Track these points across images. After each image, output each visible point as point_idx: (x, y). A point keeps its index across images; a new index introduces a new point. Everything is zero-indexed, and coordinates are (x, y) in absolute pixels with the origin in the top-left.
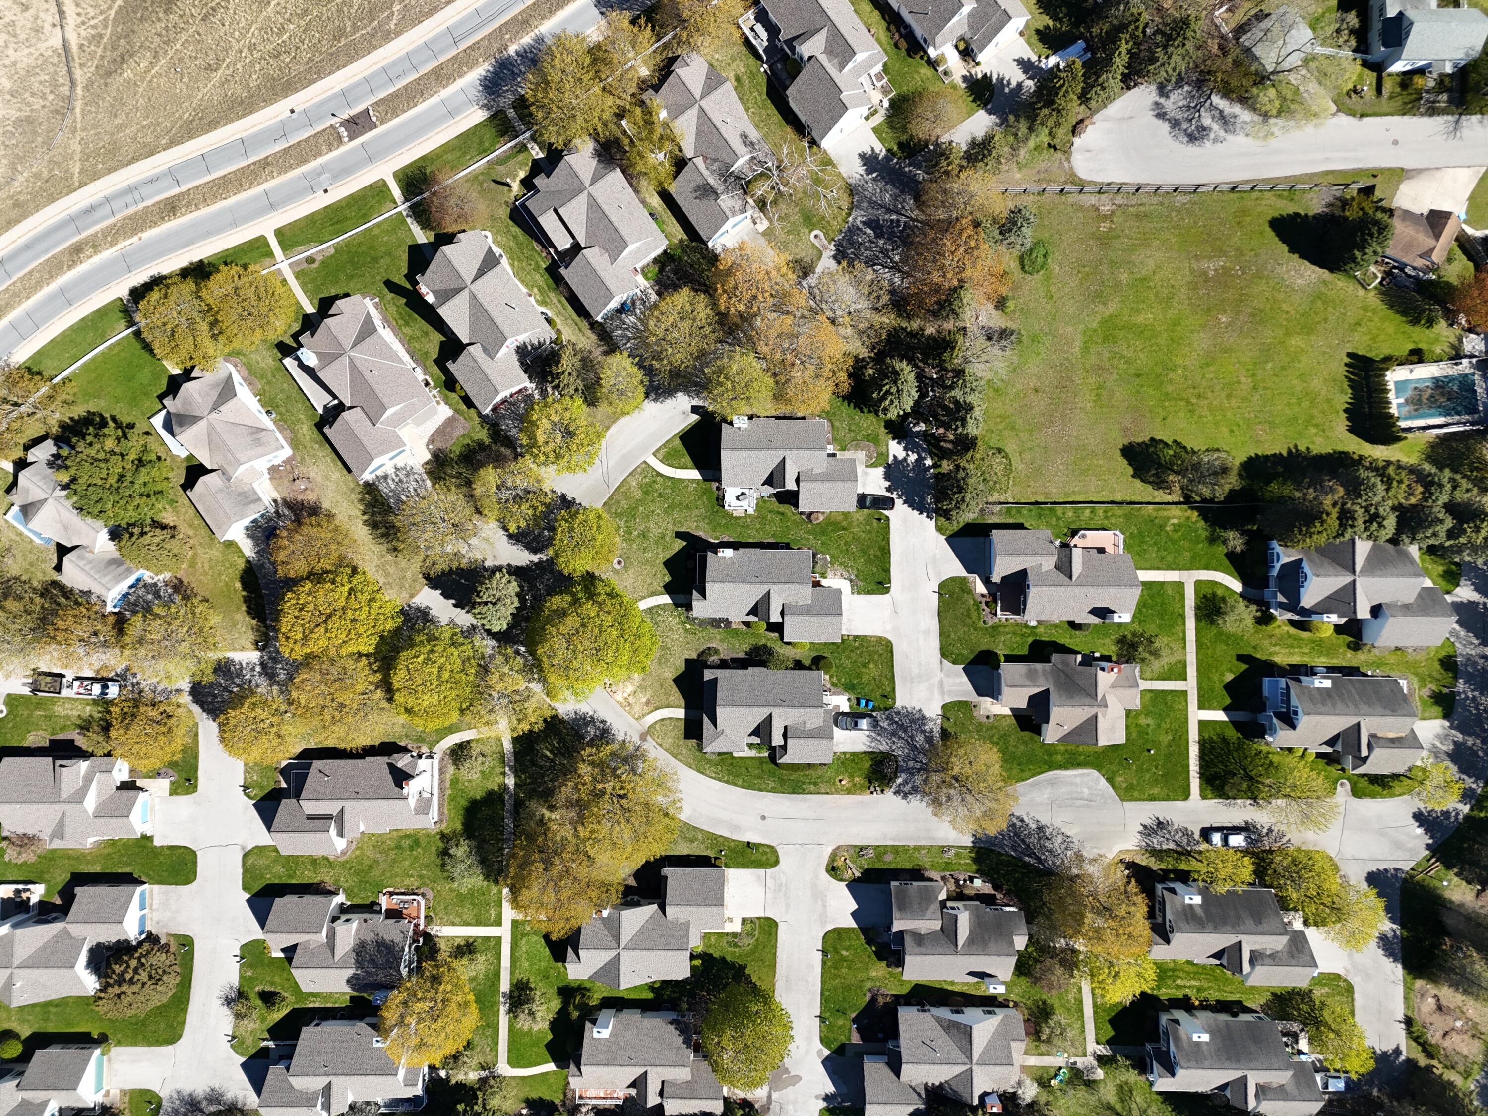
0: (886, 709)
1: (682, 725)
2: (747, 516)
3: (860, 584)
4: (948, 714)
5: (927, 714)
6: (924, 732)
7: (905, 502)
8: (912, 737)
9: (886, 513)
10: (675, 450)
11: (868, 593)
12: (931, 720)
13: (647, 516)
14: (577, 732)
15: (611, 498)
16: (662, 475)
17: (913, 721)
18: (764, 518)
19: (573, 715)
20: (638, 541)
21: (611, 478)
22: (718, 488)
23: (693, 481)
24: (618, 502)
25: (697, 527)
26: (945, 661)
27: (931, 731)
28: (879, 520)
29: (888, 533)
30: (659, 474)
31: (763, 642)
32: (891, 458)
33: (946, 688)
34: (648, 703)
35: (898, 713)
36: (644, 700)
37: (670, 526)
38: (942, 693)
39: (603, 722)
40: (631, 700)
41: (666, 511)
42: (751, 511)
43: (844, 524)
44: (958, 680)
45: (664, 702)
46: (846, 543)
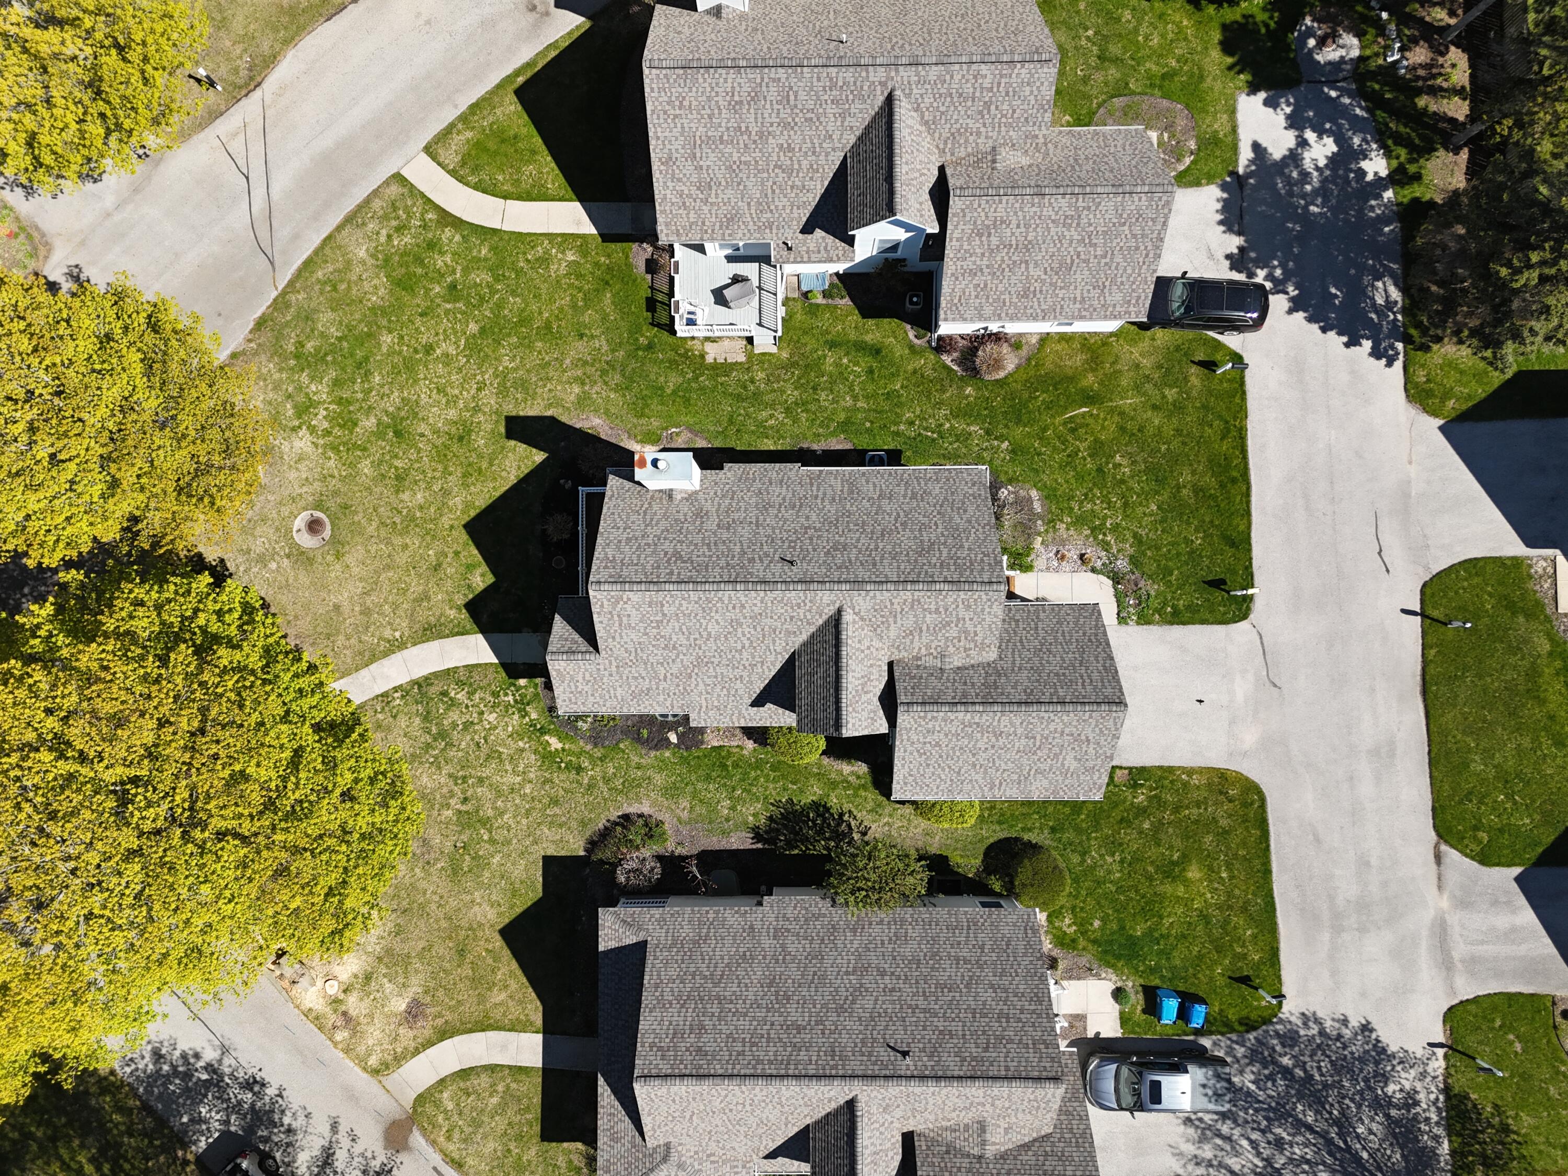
0: (1250, 1026)
1: (533, 1091)
2: (755, 360)
3: (1151, 588)
4: (1471, 1042)
5: (1392, 1038)
6: (1381, 1104)
7: (1296, 305)
8: (1344, 1124)
9: (1232, 340)
10: (502, 136)
11: (1177, 618)
12: (1406, 1060)
13: (410, 366)
14: (162, 1122)
15: (280, 303)
16: (457, 223)
17: (1342, 1066)
18: (812, 366)
19: (147, 1064)
20: (378, 449)
21: (283, 233)
22: (652, 266)
23: (566, 240)
24: (308, 317)
25: (583, 401)
26: (1452, 855)
27: (1410, 1100)
28: (1210, 365)
29: (1241, 411)
30: (447, 219)
31: (813, 792)
32: (1245, 155)
33: (1459, 951)
34: (414, 1013)
35: (1290, 1038)
36: (400, 1005)
37: (489, 399)
38: (1447, 965)
39: (253, 1084)
40: (353, 1004)
41: (473, 347)
42: (765, 342)
43: (1090, 380)
44: (1502, 921)
45: (471, 1009)
46: (1098, 448)
